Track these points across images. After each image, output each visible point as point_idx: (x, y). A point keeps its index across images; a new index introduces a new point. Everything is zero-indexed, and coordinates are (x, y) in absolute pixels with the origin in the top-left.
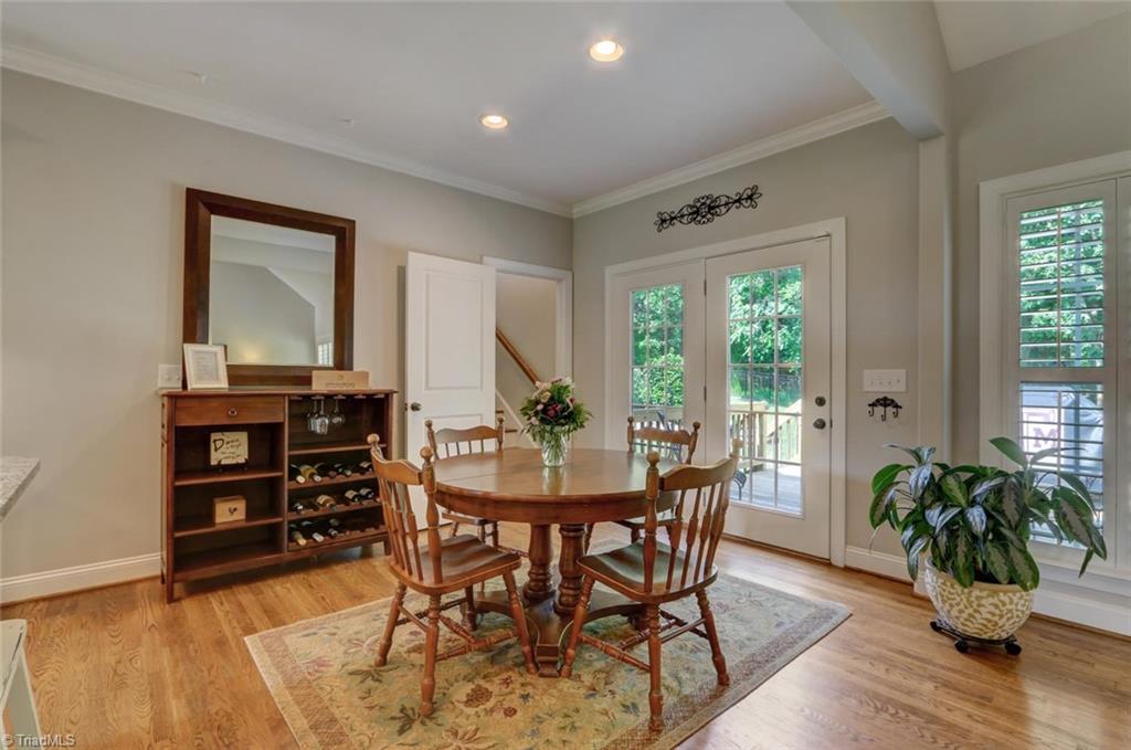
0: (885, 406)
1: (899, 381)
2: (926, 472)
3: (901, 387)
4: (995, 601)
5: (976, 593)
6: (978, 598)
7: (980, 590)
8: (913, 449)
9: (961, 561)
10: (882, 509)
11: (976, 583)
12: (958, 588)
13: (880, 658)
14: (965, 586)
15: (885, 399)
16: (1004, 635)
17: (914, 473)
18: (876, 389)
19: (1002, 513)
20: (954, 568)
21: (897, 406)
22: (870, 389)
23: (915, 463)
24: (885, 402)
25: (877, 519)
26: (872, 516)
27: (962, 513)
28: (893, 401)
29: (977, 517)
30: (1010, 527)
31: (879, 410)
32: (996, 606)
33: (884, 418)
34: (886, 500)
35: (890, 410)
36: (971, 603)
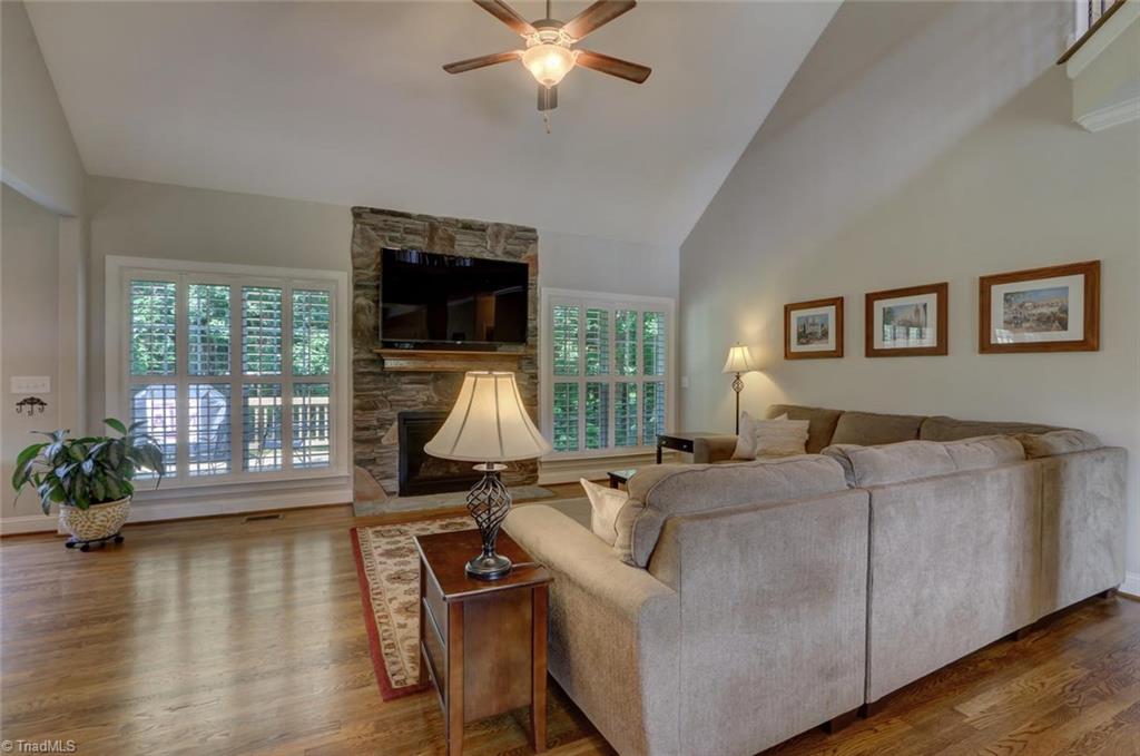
0: (32, 404)
1: (44, 385)
2: (58, 446)
3: (47, 389)
4: (104, 513)
5: (92, 512)
6: (94, 514)
7: (94, 510)
8: (51, 431)
9: (78, 493)
10: (23, 474)
11: (92, 507)
12: (80, 512)
13: (21, 572)
14: (84, 509)
15: (32, 399)
16: (112, 533)
17: (50, 447)
18: (23, 391)
19: (109, 462)
20: (74, 498)
21: (42, 404)
22: (18, 391)
23: (51, 440)
24: (32, 401)
25: (18, 483)
26: (14, 481)
27: (79, 466)
28: (39, 400)
29: (88, 466)
30: (113, 469)
31: (27, 407)
32: (104, 516)
33: (31, 413)
34: (26, 469)
35: (36, 407)
36: (89, 519)
